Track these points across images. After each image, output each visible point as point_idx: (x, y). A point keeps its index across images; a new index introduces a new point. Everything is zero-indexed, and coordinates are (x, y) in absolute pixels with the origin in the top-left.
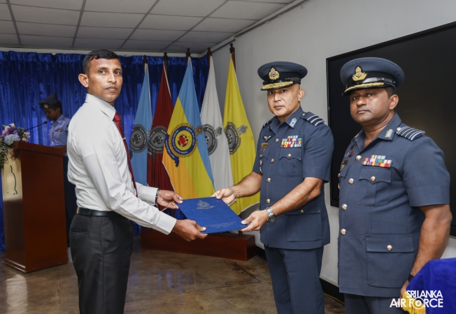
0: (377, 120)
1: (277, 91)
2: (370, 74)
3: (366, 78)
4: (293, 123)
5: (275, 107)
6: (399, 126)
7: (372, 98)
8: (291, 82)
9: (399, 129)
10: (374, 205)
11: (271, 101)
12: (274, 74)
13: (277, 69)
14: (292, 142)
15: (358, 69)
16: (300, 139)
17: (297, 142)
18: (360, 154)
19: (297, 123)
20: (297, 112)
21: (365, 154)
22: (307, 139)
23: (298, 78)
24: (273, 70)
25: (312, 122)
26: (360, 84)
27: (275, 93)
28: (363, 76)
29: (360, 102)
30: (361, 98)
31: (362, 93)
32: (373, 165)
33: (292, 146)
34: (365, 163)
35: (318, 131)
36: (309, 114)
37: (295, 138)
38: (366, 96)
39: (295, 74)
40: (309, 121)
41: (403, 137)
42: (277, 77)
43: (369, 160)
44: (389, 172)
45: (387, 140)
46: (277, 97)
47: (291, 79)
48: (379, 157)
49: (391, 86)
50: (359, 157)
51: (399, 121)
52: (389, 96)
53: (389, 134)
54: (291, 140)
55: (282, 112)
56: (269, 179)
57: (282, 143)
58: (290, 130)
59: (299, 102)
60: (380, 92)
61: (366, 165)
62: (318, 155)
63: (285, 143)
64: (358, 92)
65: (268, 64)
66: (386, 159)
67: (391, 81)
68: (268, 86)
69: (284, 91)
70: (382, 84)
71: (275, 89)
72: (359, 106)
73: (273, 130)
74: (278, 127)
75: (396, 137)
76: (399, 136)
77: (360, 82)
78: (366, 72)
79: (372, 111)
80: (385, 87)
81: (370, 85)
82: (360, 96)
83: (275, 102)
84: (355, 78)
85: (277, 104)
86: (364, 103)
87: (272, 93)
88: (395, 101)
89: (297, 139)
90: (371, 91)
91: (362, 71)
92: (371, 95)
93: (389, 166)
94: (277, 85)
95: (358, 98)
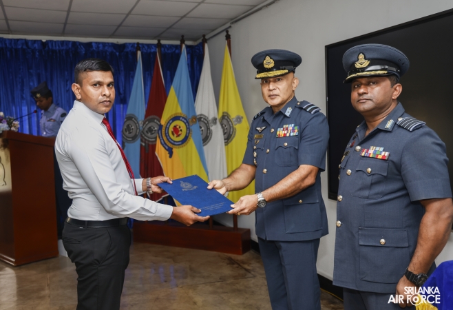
0: (379, 109)
1: (271, 79)
3: (369, 66)
4: (288, 112)
5: (269, 96)
6: (401, 117)
7: (374, 86)
8: (286, 71)
9: (400, 119)
10: (368, 198)
11: (265, 90)
12: (269, 62)
13: (272, 57)
14: (288, 131)
15: (361, 56)
16: (296, 128)
17: (293, 130)
18: (359, 145)
19: (292, 112)
20: (292, 101)
21: (364, 145)
22: (303, 127)
23: (292, 67)
24: (268, 58)
25: (308, 110)
26: (363, 71)
27: (270, 82)
28: (366, 63)
29: (362, 91)
30: (362, 86)
31: (364, 81)
32: (371, 156)
33: (288, 135)
34: (363, 154)
35: (315, 119)
36: (304, 102)
37: (291, 127)
38: (368, 84)
39: (289, 62)
40: (305, 110)
41: (403, 127)
42: (272, 65)
43: (367, 152)
44: (386, 164)
45: (387, 131)
46: (272, 86)
47: (286, 67)
48: (378, 149)
49: (394, 74)
50: (358, 148)
51: (402, 110)
52: (392, 85)
53: (389, 125)
54: (287, 129)
55: (277, 101)
56: (265, 170)
57: (278, 133)
58: (286, 119)
59: (293, 91)
60: (384, 81)
61: (364, 156)
62: (314, 141)
63: (281, 132)
64: (360, 80)
65: (263, 52)
66: (384, 151)
67: (394, 69)
68: (263, 75)
69: (279, 80)
71: (270, 78)
72: (360, 95)
73: (268, 121)
74: (272, 117)
75: (396, 128)
76: (399, 126)
77: (363, 70)
79: (374, 100)
80: (389, 75)
81: (373, 73)
82: (361, 84)
83: (270, 90)
84: (358, 66)
85: (271, 93)
86: (365, 91)
87: (266, 82)
88: (399, 89)
89: (293, 128)
90: (373, 80)
91: (365, 58)
92: (374, 83)
93: (386, 158)
94: (272, 74)
95: (359, 86)
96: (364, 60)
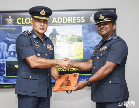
1: (42, 21)
2: (106, 17)
5: (40, 28)
13: (45, 11)
15: (101, 15)
24: (43, 10)
28: (103, 17)
42: (44, 14)
69: (45, 22)
70: (110, 20)
78: (104, 16)
84: (100, 18)
86: (103, 27)
91: (103, 16)
96: (102, 16)
